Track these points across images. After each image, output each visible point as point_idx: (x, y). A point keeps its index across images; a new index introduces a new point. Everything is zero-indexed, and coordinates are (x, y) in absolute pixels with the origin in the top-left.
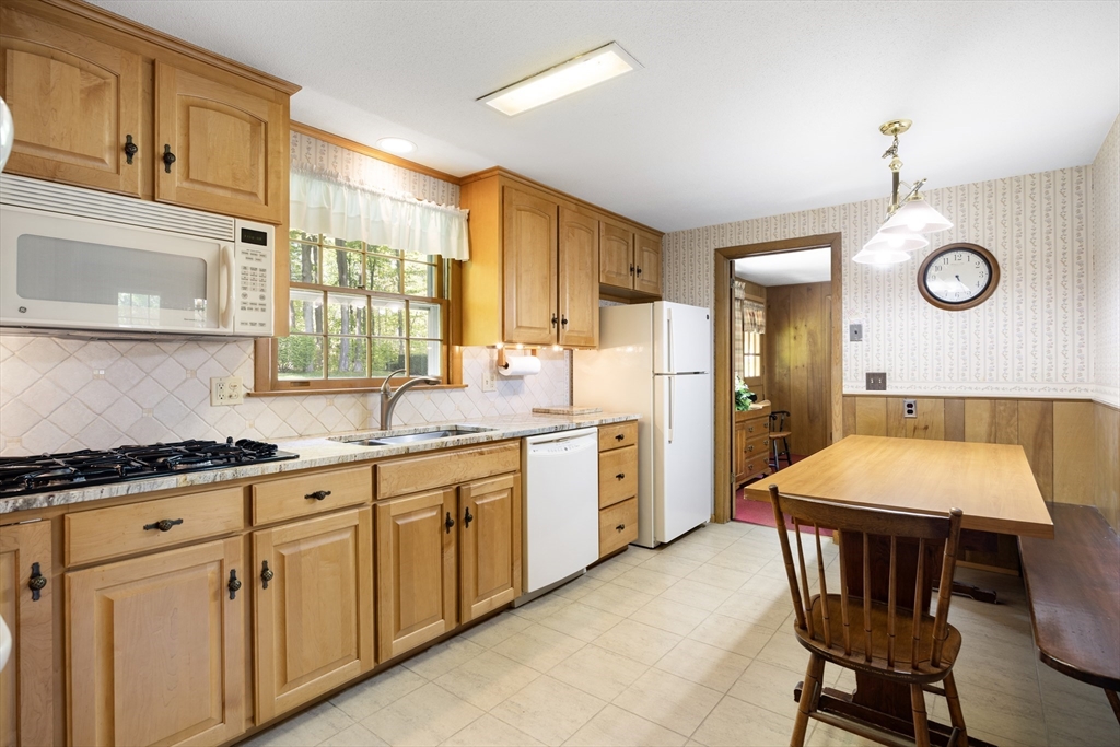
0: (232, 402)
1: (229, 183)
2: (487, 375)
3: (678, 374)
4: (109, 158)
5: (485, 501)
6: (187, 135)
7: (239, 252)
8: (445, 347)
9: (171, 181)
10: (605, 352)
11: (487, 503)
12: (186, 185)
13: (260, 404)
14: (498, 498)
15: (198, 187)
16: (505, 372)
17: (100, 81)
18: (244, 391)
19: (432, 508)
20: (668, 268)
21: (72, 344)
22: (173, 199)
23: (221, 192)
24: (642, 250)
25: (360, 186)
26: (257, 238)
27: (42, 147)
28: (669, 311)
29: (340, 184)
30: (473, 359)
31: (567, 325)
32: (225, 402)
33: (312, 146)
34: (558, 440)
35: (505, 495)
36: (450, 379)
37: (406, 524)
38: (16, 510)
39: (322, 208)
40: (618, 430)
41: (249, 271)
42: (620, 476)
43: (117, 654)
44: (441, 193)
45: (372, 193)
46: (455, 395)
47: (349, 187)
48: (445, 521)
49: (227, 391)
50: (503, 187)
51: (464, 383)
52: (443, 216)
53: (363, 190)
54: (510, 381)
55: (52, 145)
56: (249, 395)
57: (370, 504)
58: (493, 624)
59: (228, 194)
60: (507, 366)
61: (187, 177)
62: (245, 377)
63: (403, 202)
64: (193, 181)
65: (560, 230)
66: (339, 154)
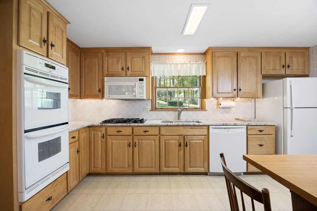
0: (147, 112)
1: (138, 70)
2: (215, 107)
3: (296, 108)
4: (120, 71)
5: (193, 141)
6: (131, 64)
7: (138, 83)
8: (201, 99)
9: (129, 72)
10: (265, 99)
11: (194, 142)
12: (131, 73)
13: (152, 112)
14: (198, 141)
15: (133, 73)
16: (220, 106)
17: (118, 59)
18: (149, 110)
19: (176, 140)
20: (312, 62)
21: (123, 101)
22: (129, 75)
23: (137, 72)
24: (291, 57)
25: (172, 63)
26: (141, 80)
27: (112, 72)
28: (291, 81)
29: (168, 64)
30: (210, 102)
31: (242, 91)
32: (146, 112)
33: (163, 57)
34: (224, 128)
35: (201, 141)
36: (202, 108)
37: (168, 142)
38: (101, 125)
39: (163, 70)
40: (261, 128)
41: (140, 87)
42: (261, 145)
43: (113, 150)
44: (198, 58)
45: (176, 64)
46: (203, 113)
47: (170, 64)
48: (179, 144)
49: (146, 109)
50: (212, 52)
51: (206, 109)
52: (197, 65)
53: (173, 64)
54: (225, 109)
55: (114, 71)
56: (150, 110)
57: (159, 136)
58: (197, 176)
59: (138, 73)
60: (220, 105)
61: (131, 71)
62: (149, 107)
63: (184, 64)
64: (132, 71)
65: (238, 60)
66: (169, 57)
